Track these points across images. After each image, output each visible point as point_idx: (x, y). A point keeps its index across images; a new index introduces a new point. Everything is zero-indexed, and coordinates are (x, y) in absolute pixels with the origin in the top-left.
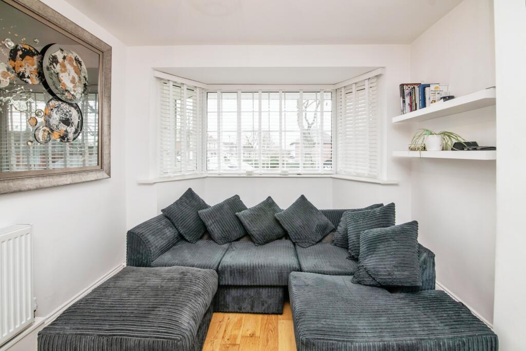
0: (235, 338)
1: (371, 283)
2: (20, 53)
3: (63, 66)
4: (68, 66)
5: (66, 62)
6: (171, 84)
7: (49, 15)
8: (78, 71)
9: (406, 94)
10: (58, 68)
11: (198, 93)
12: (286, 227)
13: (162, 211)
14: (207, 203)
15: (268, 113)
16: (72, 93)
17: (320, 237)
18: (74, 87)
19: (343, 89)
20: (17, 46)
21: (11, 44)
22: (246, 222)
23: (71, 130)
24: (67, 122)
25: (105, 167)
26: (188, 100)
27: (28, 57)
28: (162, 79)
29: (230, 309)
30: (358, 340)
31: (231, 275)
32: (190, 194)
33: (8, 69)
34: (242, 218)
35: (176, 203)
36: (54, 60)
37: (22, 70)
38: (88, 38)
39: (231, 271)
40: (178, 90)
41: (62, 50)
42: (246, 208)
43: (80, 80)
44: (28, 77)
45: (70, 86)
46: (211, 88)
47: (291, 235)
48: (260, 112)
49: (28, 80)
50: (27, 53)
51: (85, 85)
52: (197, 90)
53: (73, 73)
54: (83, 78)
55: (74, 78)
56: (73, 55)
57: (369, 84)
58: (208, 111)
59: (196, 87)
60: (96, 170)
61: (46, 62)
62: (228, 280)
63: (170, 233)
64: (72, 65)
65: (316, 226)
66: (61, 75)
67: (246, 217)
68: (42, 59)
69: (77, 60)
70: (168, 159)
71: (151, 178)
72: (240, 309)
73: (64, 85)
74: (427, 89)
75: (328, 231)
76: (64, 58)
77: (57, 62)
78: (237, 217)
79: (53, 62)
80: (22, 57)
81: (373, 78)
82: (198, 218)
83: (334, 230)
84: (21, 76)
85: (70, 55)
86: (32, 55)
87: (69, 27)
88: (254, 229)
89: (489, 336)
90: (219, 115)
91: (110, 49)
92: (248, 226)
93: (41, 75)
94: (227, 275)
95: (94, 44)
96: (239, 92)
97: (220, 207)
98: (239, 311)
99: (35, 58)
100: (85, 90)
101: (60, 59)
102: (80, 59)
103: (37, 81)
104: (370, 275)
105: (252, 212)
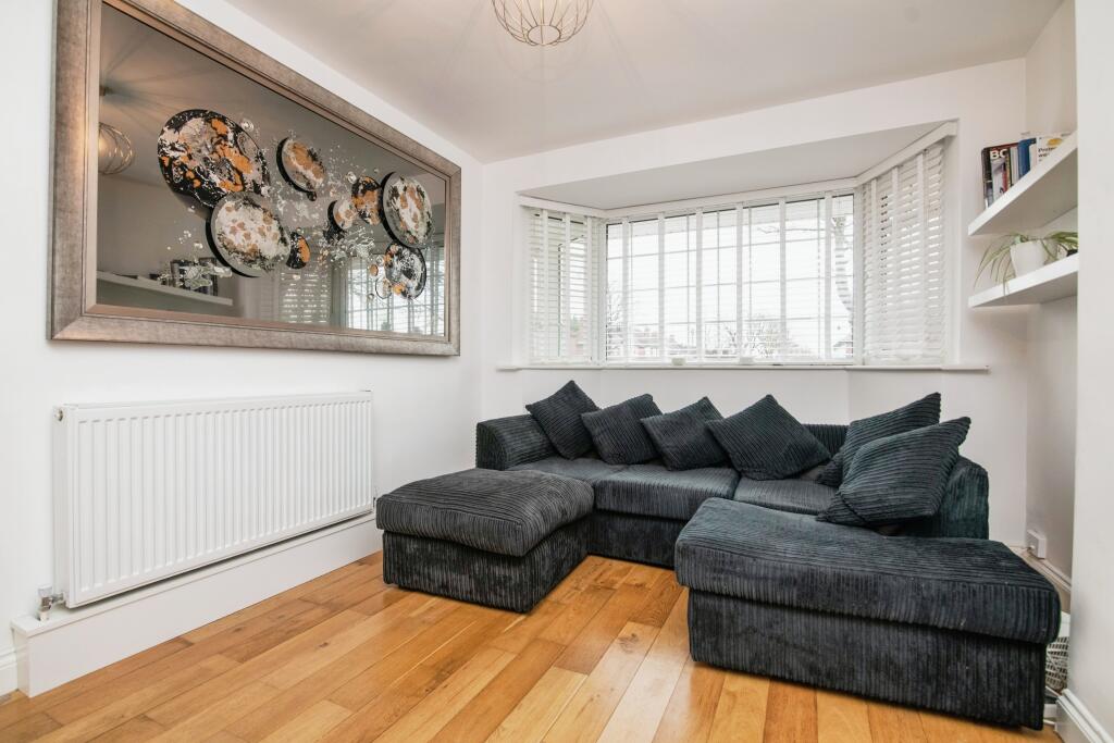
0: (614, 583)
1: (849, 519)
2: (361, 187)
3: (404, 200)
4: (410, 201)
5: (407, 195)
6: (545, 215)
7: (388, 136)
8: (420, 206)
9: (993, 169)
10: (398, 203)
11: (589, 226)
12: (726, 443)
13: (528, 407)
14: (597, 405)
15: (716, 251)
16: (414, 234)
17: (795, 469)
18: (417, 227)
19: (874, 183)
20: (358, 180)
21: (354, 178)
22: (655, 433)
23: (413, 284)
24: (409, 273)
25: (454, 340)
26: (572, 245)
27: (369, 192)
28: (533, 208)
29: (614, 553)
30: (766, 557)
31: (614, 495)
32: (571, 390)
33: (351, 207)
34: (650, 427)
35: (549, 399)
36: (395, 193)
37: (363, 207)
38: (432, 160)
39: (614, 490)
40: (554, 223)
41: (402, 179)
42: (659, 413)
43: (423, 217)
44: (369, 217)
45: (411, 225)
46: (612, 216)
47: (735, 458)
48: (699, 251)
49: (370, 220)
50: (369, 187)
51: (429, 224)
52: (589, 222)
53: (415, 209)
54: (425, 214)
55: (415, 215)
56: (415, 184)
57: (924, 163)
58: (609, 256)
59: (586, 217)
60: (442, 342)
61: (386, 196)
62: (609, 503)
63: (535, 438)
64: (413, 197)
65: (786, 448)
66: (401, 211)
67: (655, 425)
68: (382, 193)
69: (419, 191)
70: (542, 335)
71: (516, 363)
72: (629, 553)
73: (405, 224)
74: (1032, 147)
75: (816, 461)
76: (405, 189)
77: (397, 195)
78: (642, 426)
79: (393, 195)
80: (364, 192)
81: (932, 147)
82: (580, 422)
83: (827, 461)
84: (363, 215)
85: (411, 184)
86: (373, 189)
87: (410, 148)
88: (668, 444)
89: (1036, 590)
90: (625, 262)
91: (459, 172)
92: (658, 438)
93: (381, 213)
94: (608, 494)
95: (439, 166)
96: (661, 217)
97: (615, 411)
98: (627, 557)
99: (376, 192)
100: (428, 231)
101: (401, 192)
102: (423, 190)
103: (377, 222)
104: (847, 505)
105: (668, 419)
